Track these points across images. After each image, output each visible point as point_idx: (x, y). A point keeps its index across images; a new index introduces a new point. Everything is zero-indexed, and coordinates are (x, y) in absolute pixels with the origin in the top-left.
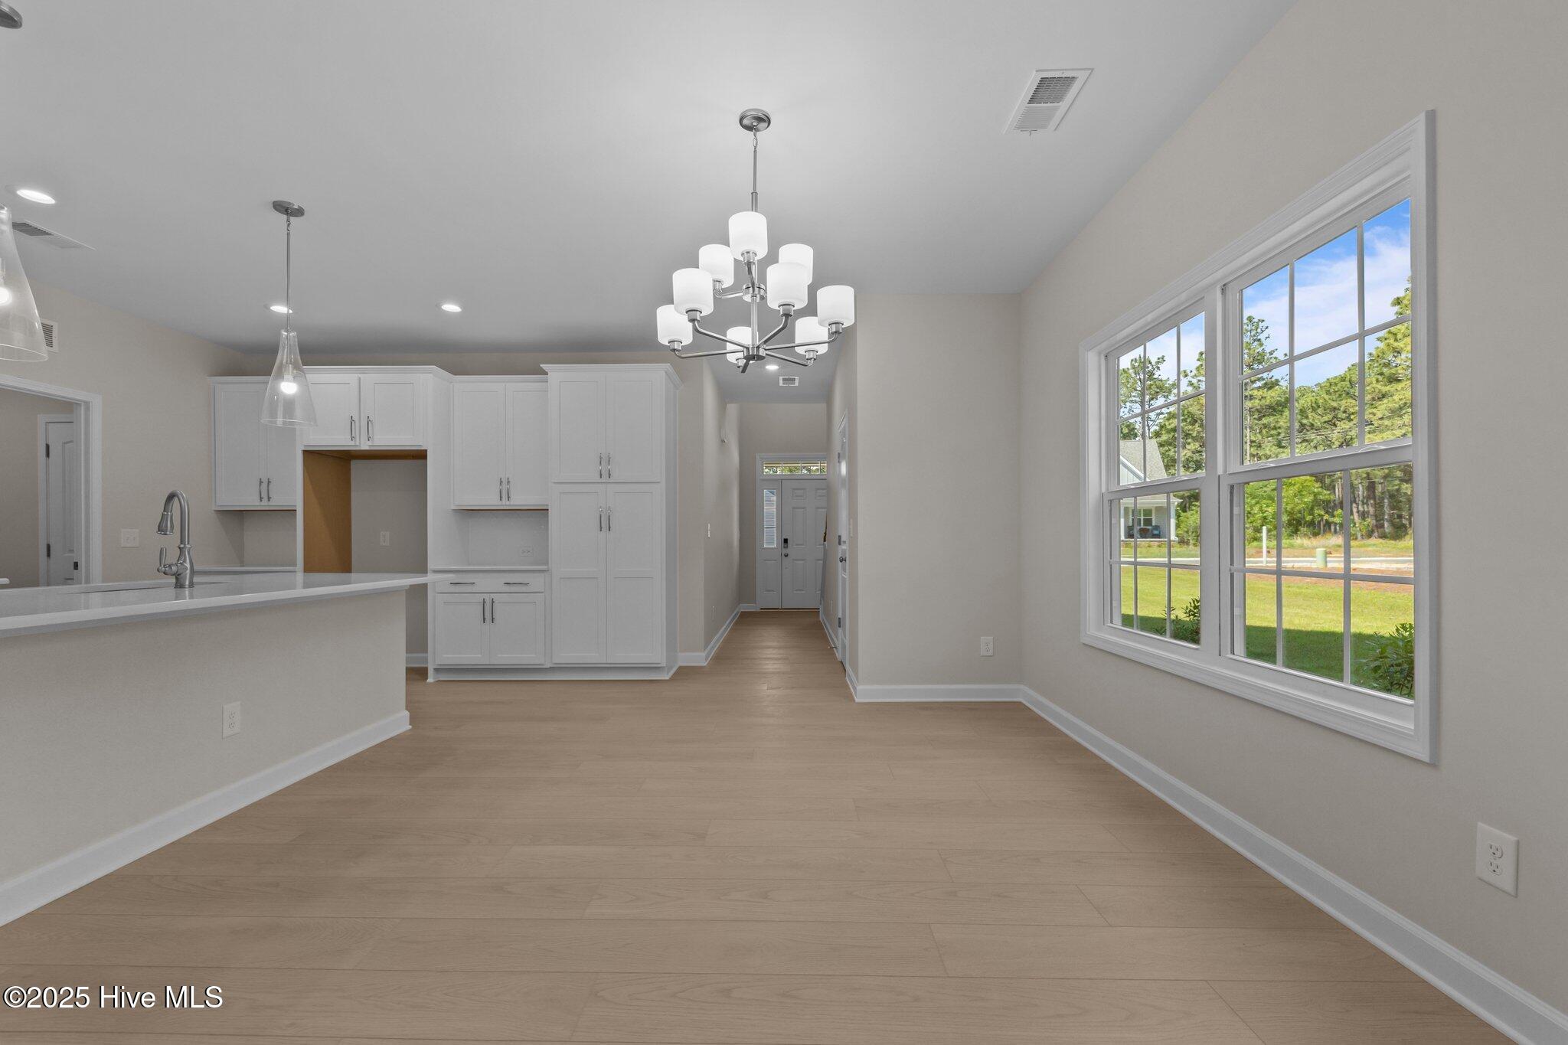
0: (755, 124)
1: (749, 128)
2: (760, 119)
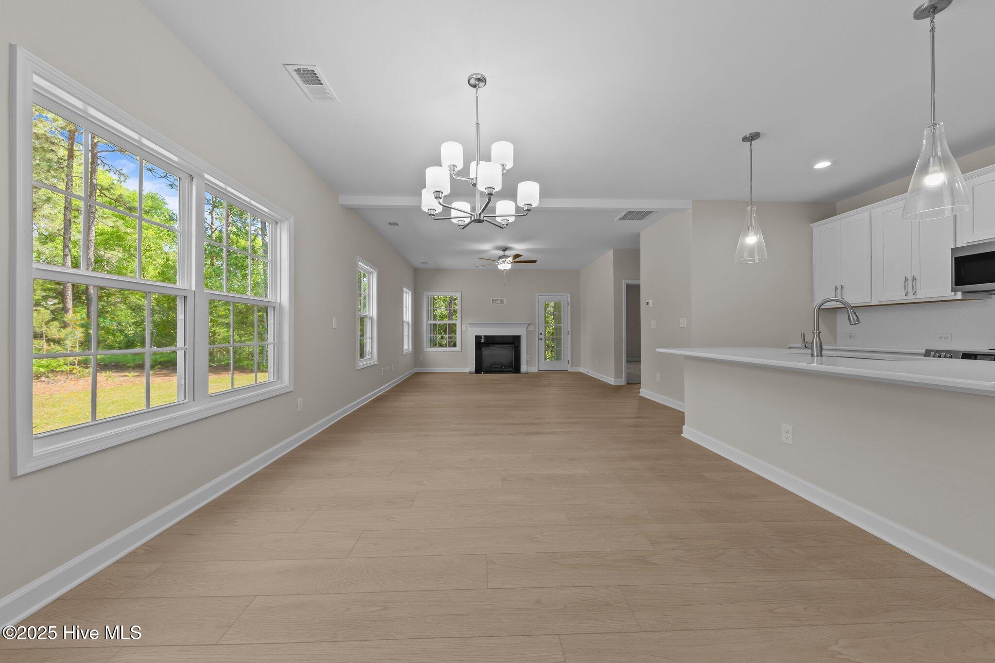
0: (477, 83)
1: (474, 86)
2: (479, 80)
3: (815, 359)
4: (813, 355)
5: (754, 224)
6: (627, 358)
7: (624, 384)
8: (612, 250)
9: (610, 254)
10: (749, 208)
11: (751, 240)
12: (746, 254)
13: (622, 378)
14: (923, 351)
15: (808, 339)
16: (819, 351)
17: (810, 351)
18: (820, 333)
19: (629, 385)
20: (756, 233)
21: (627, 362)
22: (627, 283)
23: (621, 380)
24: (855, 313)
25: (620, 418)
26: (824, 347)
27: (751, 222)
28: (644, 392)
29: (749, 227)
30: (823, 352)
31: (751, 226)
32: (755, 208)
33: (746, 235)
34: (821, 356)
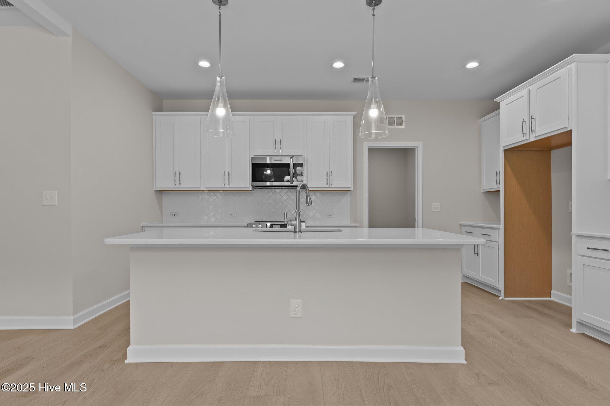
3: (298, 235)
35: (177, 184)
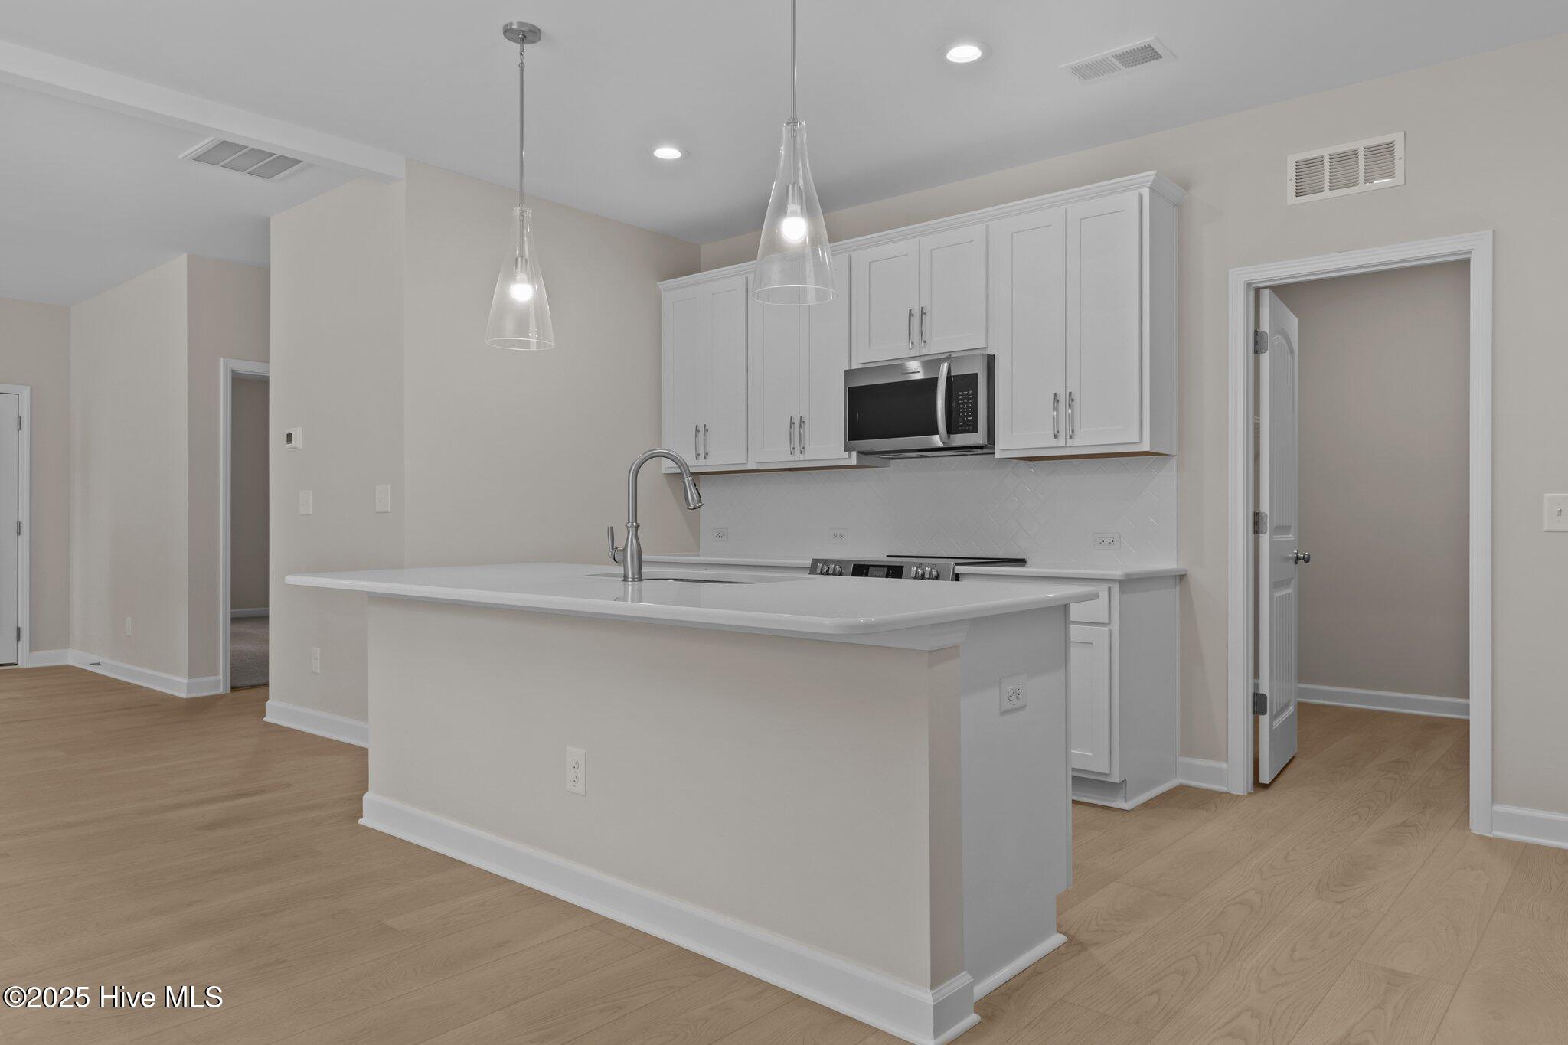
3: (630, 587)
4: (625, 579)
5: (527, 253)
6: (233, 607)
7: (221, 691)
8: (186, 255)
9: (178, 267)
10: (517, 210)
11: (522, 292)
12: (509, 326)
13: (216, 674)
14: (808, 563)
15: (619, 543)
16: (636, 570)
17: (620, 569)
18: (638, 527)
19: (237, 694)
20: (531, 280)
21: (235, 620)
22: (233, 371)
23: (213, 678)
24: (695, 485)
25: (178, 806)
26: (645, 557)
27: (522, 249)
28: (278, 711)
29: (517, 259)
30: (644, 570)
31: (522, 257)
32: (529, 213)
33: (511, 277)
34: (640, 579)
35: (702, 456)
